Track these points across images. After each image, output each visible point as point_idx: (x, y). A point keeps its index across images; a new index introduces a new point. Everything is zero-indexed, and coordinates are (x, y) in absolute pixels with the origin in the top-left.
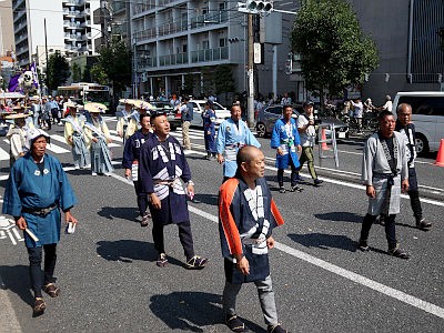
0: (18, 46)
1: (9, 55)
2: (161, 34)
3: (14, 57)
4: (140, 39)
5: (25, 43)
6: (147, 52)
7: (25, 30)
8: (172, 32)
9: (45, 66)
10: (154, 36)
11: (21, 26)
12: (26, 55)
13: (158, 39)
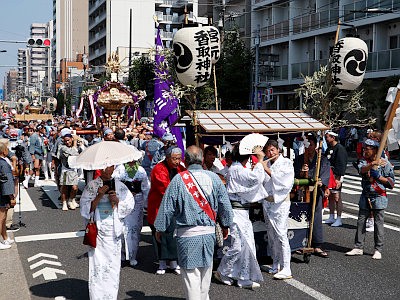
0: (93, 48)
1: (80, 59)
2: (296, 30)
3: (86, 62)
4: (264, 38)
5: (102, 43)
6: (275, 57)
7: (102, 26)
8: (314, 27)
9: (127, 75)
10: (286, 33)
11: (98, 20)
12: (102, 60)
13: (291, 37)
